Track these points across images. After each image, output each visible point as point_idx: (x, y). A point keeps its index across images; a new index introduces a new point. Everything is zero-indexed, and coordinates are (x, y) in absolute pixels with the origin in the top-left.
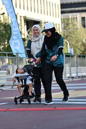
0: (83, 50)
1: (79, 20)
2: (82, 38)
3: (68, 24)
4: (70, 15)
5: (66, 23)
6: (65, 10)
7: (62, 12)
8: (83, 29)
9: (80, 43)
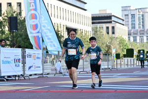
0: (107, 50)
1: (105, 29)
2: (106, 41)
3: (96, 32)
4: (99, 25)
5: (95, 30)
6: (95, 21)
7: (93, 23)
8: (107, 35)
9: (105, 45)
